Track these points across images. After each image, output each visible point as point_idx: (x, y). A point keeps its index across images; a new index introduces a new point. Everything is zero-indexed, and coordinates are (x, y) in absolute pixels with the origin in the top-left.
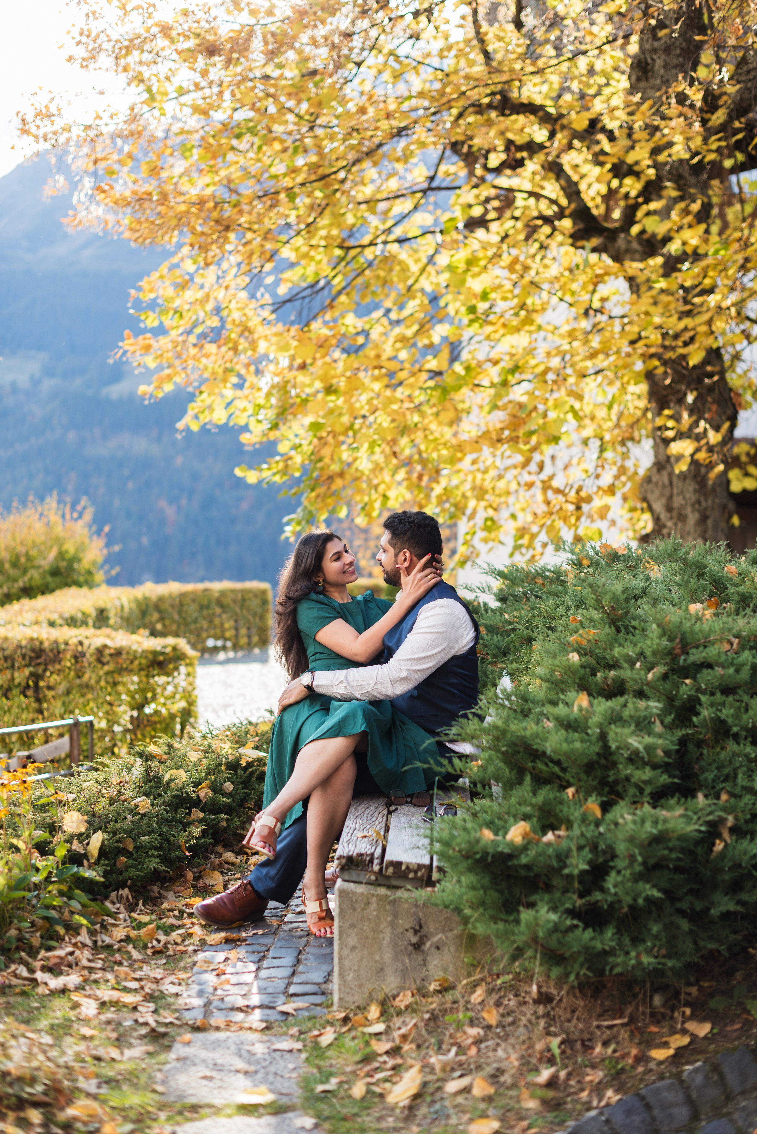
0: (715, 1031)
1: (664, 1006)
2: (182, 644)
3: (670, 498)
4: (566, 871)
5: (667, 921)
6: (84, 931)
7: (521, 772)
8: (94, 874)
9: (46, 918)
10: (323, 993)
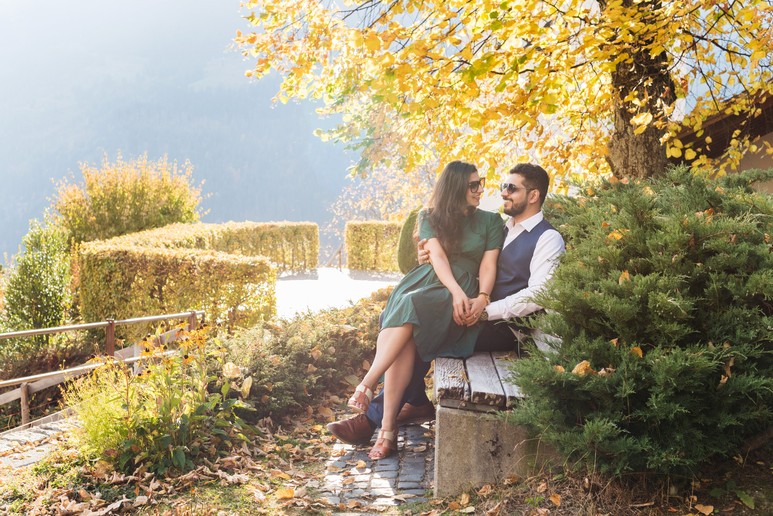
0: (717, 511)
1: (678, 493)
2: (267, 260)
3: (627, 157)
4: (617, 395)
5: (686, 432)
6: (245, 445)
7: (578, 328)
8: (250, 405)
9: (218, 435)
10: (422, 488)
